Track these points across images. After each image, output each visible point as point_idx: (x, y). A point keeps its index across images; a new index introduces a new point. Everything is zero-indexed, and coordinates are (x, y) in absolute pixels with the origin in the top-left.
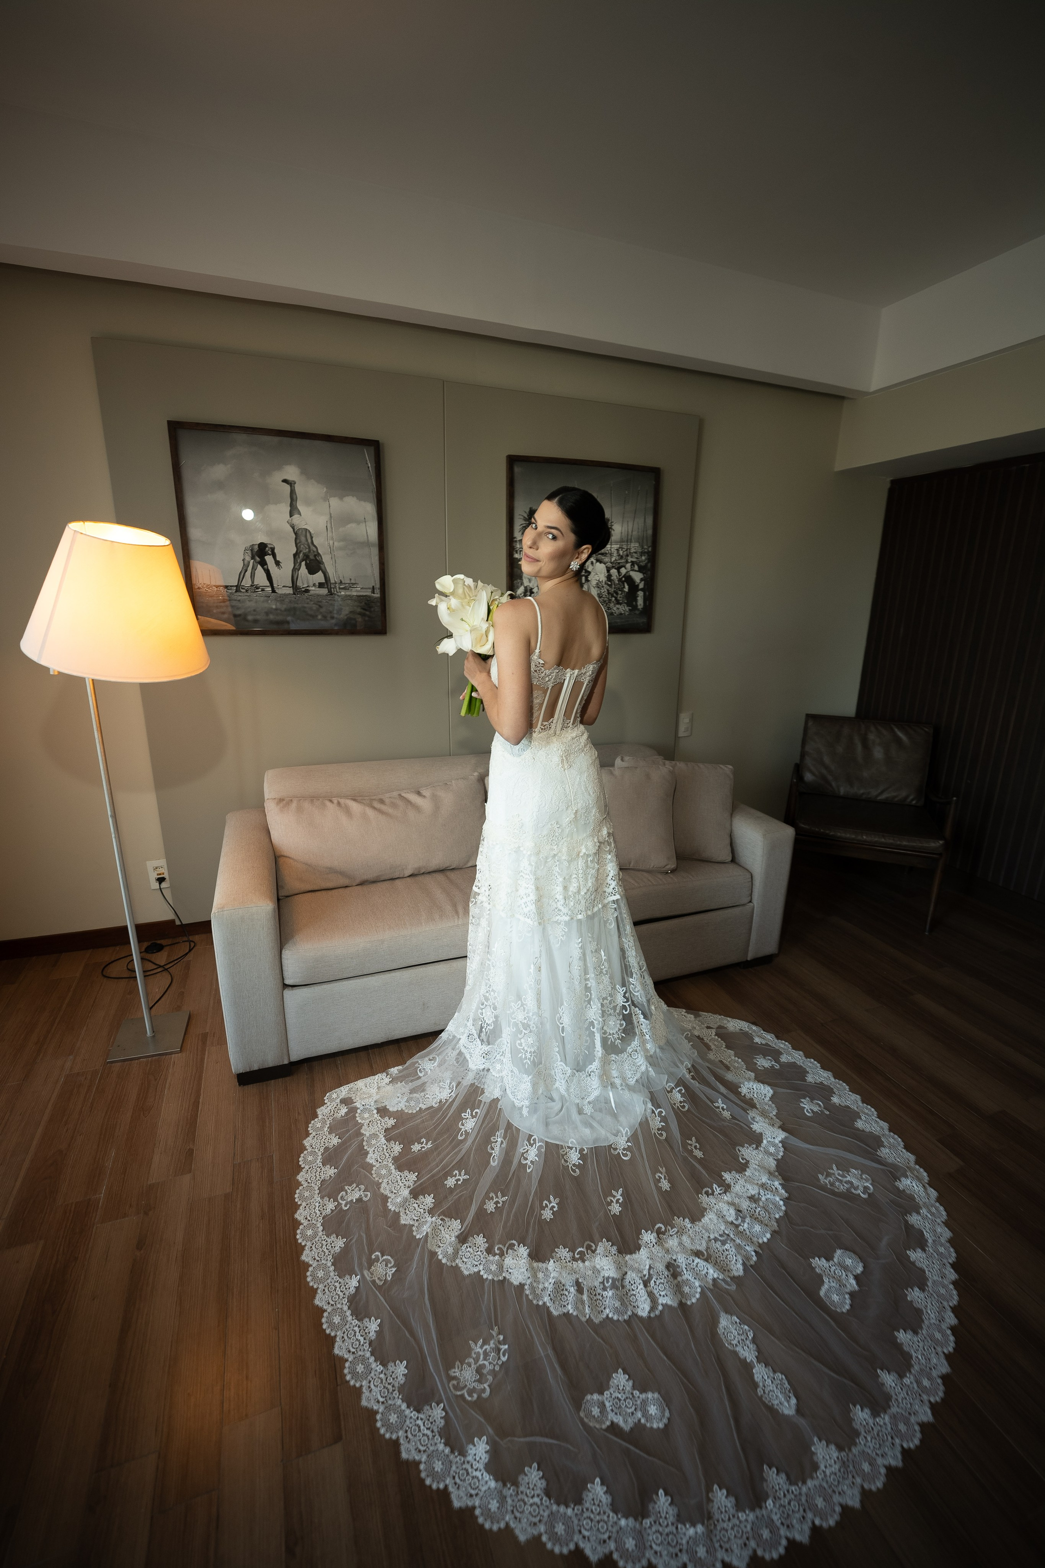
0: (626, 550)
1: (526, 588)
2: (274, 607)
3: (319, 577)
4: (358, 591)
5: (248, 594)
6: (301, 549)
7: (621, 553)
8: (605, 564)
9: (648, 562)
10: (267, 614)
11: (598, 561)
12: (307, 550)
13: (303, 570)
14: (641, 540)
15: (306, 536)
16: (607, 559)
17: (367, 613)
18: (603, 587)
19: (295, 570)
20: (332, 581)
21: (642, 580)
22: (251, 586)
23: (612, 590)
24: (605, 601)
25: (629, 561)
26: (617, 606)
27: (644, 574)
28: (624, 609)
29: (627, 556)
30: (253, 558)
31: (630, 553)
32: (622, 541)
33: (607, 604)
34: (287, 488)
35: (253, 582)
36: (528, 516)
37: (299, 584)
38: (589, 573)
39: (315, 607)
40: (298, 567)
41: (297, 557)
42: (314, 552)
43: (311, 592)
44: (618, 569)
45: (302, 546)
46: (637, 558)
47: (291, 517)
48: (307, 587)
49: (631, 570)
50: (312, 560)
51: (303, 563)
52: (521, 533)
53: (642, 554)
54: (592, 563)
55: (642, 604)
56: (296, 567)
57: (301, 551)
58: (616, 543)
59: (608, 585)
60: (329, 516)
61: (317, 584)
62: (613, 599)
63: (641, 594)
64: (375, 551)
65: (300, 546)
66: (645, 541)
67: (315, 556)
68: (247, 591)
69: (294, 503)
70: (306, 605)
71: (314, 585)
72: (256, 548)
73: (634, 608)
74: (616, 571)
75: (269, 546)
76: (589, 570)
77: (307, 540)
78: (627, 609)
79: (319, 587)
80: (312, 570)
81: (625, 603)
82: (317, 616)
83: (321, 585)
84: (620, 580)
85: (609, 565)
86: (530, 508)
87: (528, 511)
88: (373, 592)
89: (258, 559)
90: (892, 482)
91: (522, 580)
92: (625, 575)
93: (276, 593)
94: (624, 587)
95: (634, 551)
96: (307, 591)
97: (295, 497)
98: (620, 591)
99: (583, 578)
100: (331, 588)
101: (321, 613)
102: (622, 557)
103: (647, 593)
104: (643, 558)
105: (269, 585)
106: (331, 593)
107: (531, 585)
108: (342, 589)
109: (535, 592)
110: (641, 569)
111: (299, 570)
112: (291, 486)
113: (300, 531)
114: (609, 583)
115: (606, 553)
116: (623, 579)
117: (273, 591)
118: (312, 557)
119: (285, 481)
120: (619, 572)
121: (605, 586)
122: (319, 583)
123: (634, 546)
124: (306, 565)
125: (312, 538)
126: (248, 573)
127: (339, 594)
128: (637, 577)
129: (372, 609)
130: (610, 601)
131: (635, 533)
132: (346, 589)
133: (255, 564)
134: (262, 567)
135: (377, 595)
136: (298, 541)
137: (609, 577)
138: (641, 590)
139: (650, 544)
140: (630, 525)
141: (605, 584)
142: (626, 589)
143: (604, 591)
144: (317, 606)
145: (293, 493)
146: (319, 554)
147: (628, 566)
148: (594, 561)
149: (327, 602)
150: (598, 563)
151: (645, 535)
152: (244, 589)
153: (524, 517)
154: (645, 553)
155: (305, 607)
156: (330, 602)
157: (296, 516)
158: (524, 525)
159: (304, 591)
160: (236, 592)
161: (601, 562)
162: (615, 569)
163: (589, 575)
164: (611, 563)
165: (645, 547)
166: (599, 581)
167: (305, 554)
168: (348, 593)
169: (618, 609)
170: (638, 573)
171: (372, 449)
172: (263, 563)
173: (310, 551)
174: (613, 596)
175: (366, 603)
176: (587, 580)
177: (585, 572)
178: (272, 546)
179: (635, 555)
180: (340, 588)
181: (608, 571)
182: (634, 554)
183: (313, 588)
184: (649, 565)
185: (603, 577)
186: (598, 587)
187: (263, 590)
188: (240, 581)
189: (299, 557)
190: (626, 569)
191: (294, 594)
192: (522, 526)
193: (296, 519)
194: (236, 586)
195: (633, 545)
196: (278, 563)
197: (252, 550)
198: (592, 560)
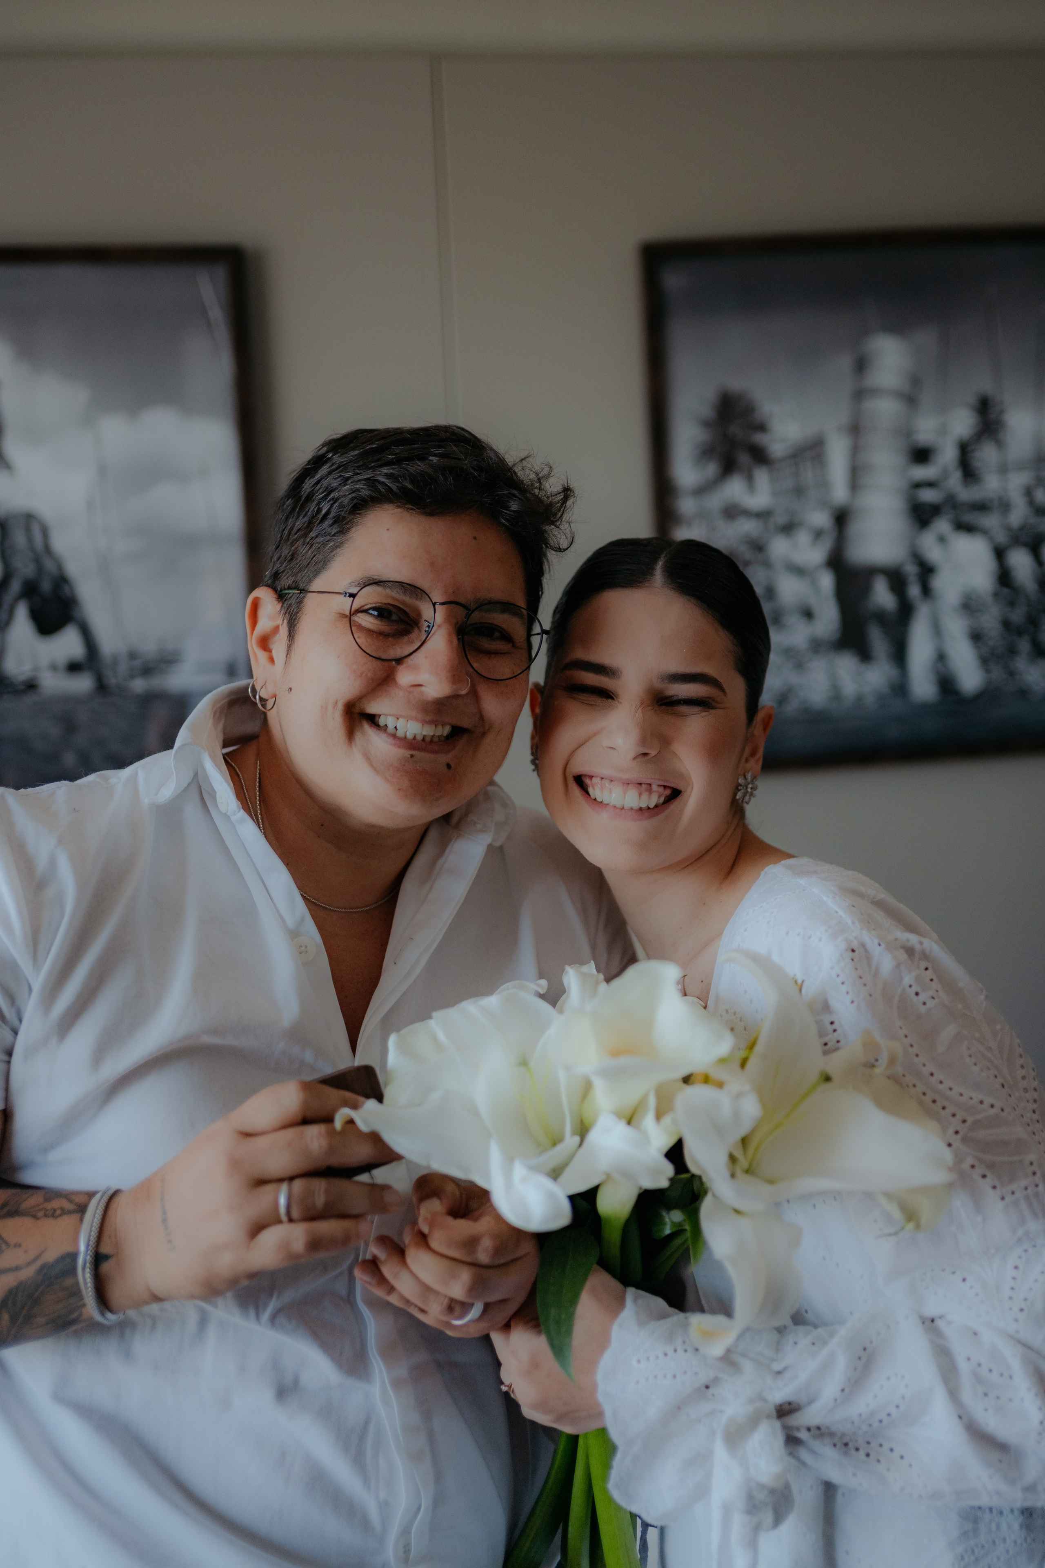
3: (68, 644)
6: (15, 566)
12: (34, 569)
13: (22, 623)
15: (28, 528)
16: (991, 521)
20: (108, 652)
23: (1018, 616)
33: (1004, 661)
36: (715, 417)
37: (9, 665)
39: (56, 732)
40: (5, 620)
41: (4, 589)
42: (51, 571)
43: (43, 688)
44: (1037, 551)
45: (19, 559)
48: (34, 673)
50: (47, 593)
52: (693, 464)
57: (16, 574)
58: (1020, 467)
60: (97, 468)
61: (62, 665)
62: (1025, 642)
64: (234, 554)
65: (14, 560)
67: (55, 581)
71: (53, 667)
77: (34, 544)
79: (67, 672)
80: (45, 625)
83: (74, 667)
85: (1001, 538)
86: (721, 392)
87: (714, 400)
96: (31, 686)
100: (103, 672)
101: (74, 748)
106: (98, 684)
108: (135, 671)
111: (6, 628)
113: (15, 519)
115: (990, 503)
118: (46, 586)
122: (69, 661)
124: (31, 609)
125: (47, 535)
127: (128, 689)
130: (1012, 651)
132: (150, 673)
136: (7, 547)
137: (1004, 577)
143: (991, 621)
144: (63, 729)
146: (66, 580)
149: (94, 715)
153: (703, 421)
156: (102, 713)
158: (705, 443)
161: (971, 530)
162: (1022, 548)
164: (1010, 531)
167: (25, 581)
168: (159, 684)
171: (222, 274)
173: (41, 575)
174: (1022, 633)
176: (926, 591)
180: (132, 672)
183: (49, 677)
185: (982, 577)
189: (9, 590)
192: (699, 450)
198: (942, 525)
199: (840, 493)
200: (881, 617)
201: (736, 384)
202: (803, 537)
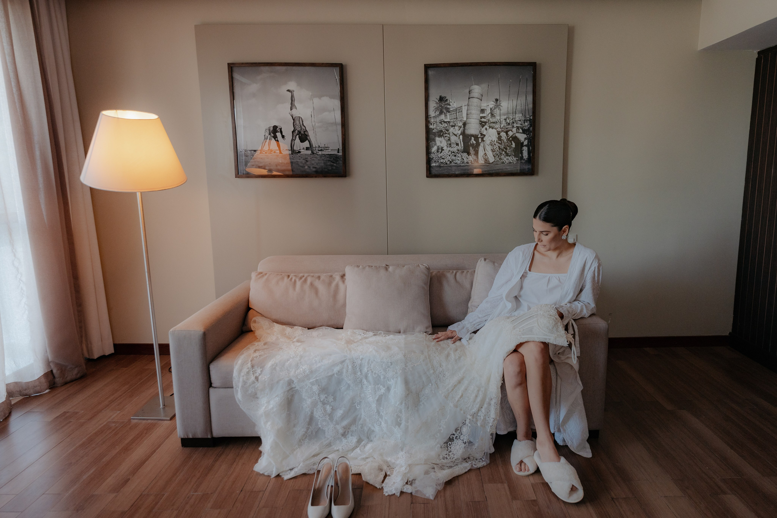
0: (513, 119)
1: (438, 147)
2: (281, 162)
3: (306, 144)
4: (329, 152)
5: (266, 155)
6: (297, 128)
7: (508, 121)
8: (496, 129)
9: (530, 127)
10: (277, 166)
11: (490, 127)
12: (300, 129)
13: (298, 140)
14: (523, 113)
15: (299, 120)
16: (497, 126)
17: (335, 165)
18: (495, 145)
19: (293, 140)
20: (314, 146)
21: (525, 139)
22: (268, 150)
23: (502, 147)
24: (498, 154)
25: (515, 126)
26: (507, 157)
27: (527, 135)
28: (512, 159)
29: (513, 123)
30: (270, 134)
31: (515, 121)
32: (508, 113)
33: (499, 156)
34: (290, 94)
35: (269, 148)
36: (439, 101)
37: (295, 148)
38: (485, 135)
39: (304, 161)
40: (294, 139)
41: (294, 133)
42: (304, 129)
43: (302, 153)
44: (507, 133)
45: (297, 127)
46: (521, 124)
47: (291, 110)
48: (300, 150)
49: (517, 133)
50: (303, 134)
51: (298, 136)
52: (434, 112)
53: (525, 121)
54: (486, 129)
55: (527, 156)
56: (293, 139)
57: (296, 130)
58: (504, 115)
59: (499, 143)
60: (313, 109)
61: (305, 148)
62: (504, 152)
63: (525, 149)
64: (339, 128)
65: (296, 127)
66: (527, 113)
67: (304, 132)
68: (266, 153)
69: (293, 102)
70: (298, 160)
71: (303, 149)
72: (272, 129)
73: (522, 158)
74: (505, 133)
75: (279, 127)
76: (484, 133)
77: (300, 123)
78: (515, 159)
79: (306, 150)
80: (302, 140)
81: (513, 155)
82: (305, 167)
83: (307, 149)
84: (508, 140)
85: (499, 130)
86: (440, 96)
87: (438, 98)
88: (339, 152)
89: (272, 135)
90: (759, 53)
91: (436, 142)
92: (512, 136)
93: (282, 153)
94: (512, 144)
95: (519, 119)
96: (299, 152)
97: (293, 99)
98: (508, 147)
99: (480, 139)
100: (313, 150)
101: (307, 165)
102: (509, 124)
103: (531, 148)
104: (526, 124)
105: (278, 149)
106: (313, 153)
107: (442, 145)
108: (319, 150)
109: (445, 149)
110: (524, 131)
111: (295, 141)
112: (292, 93)
113: (296, 118)
114: (500, 142)
115: (497, 122)
116: (511, 139)
117: (281, 153)
118: (302, 133)
119: (288, 91)
120: (507, 134)
121: (497, 144)
122: (306, 147)
123: (519, 116)
124: (299, 137)
125: (303, 121)
126: (267, 143)
127: (318, 154)
128: (522, 137)
129: (338, 162)
130: (501, 154)
131: (519, 107)
132: (322, 151)
133: (271, 138)
134: (275, 139)
135: (340, 154)
136: (295, 124)
137: (500, 138)
138: (526, 146)
139: (531, 114)
140: (515, 102)
141: (497, 142)
142: (514, 145)
143: (496, 147)
144: (305, 161)
145: (292, 97)
146: (306, 131)
147: (514, 130)
148: (488, 128)
149: (311, 158)
150: (491, 129)
151: (526, 108)
152: (264, 152)
153: (436, 102)
154: (527, 120)
155: (298, 162)
156: (313, 158)
157: (294, 110)
158: (436, 107)
159: (297, 152)
160: (260, 153)
161: (493, 128)
162: (504, 132)
163: (484, 137)
164: (501, 128)
165: (528, 116)
166: (492, 141)
167: (298, 131)
168: (323, 153)
169: (508, 159)
170: (523, 134)
171: (338, 69)
172: (275, 137)
173: (301, 129)
174: (503, 150)
175: (333, 158)
176: (483, 140)
177: (481, 135)
178: (281, 127)
179: (520, 122)
180: (318, 150)
181: (499, 134)
182: (518, 122)
183: (303, 150)
184: (531, 128)
185: (495, 138)
186: (491, 145)
187: (275, 152)
188: (262, 147)
189: (295, 133)
190: (512, 132)
191: (292, 154)
192: (434, 108)
193: (294, 112)
194: (260, 150)
195: (517, 115)
196: (283, 137)
197: (269, 130)
198: (486, 126)
199: (465, 119)
200: (472, 145)
201: (443, 95)
202: (457, 128)
